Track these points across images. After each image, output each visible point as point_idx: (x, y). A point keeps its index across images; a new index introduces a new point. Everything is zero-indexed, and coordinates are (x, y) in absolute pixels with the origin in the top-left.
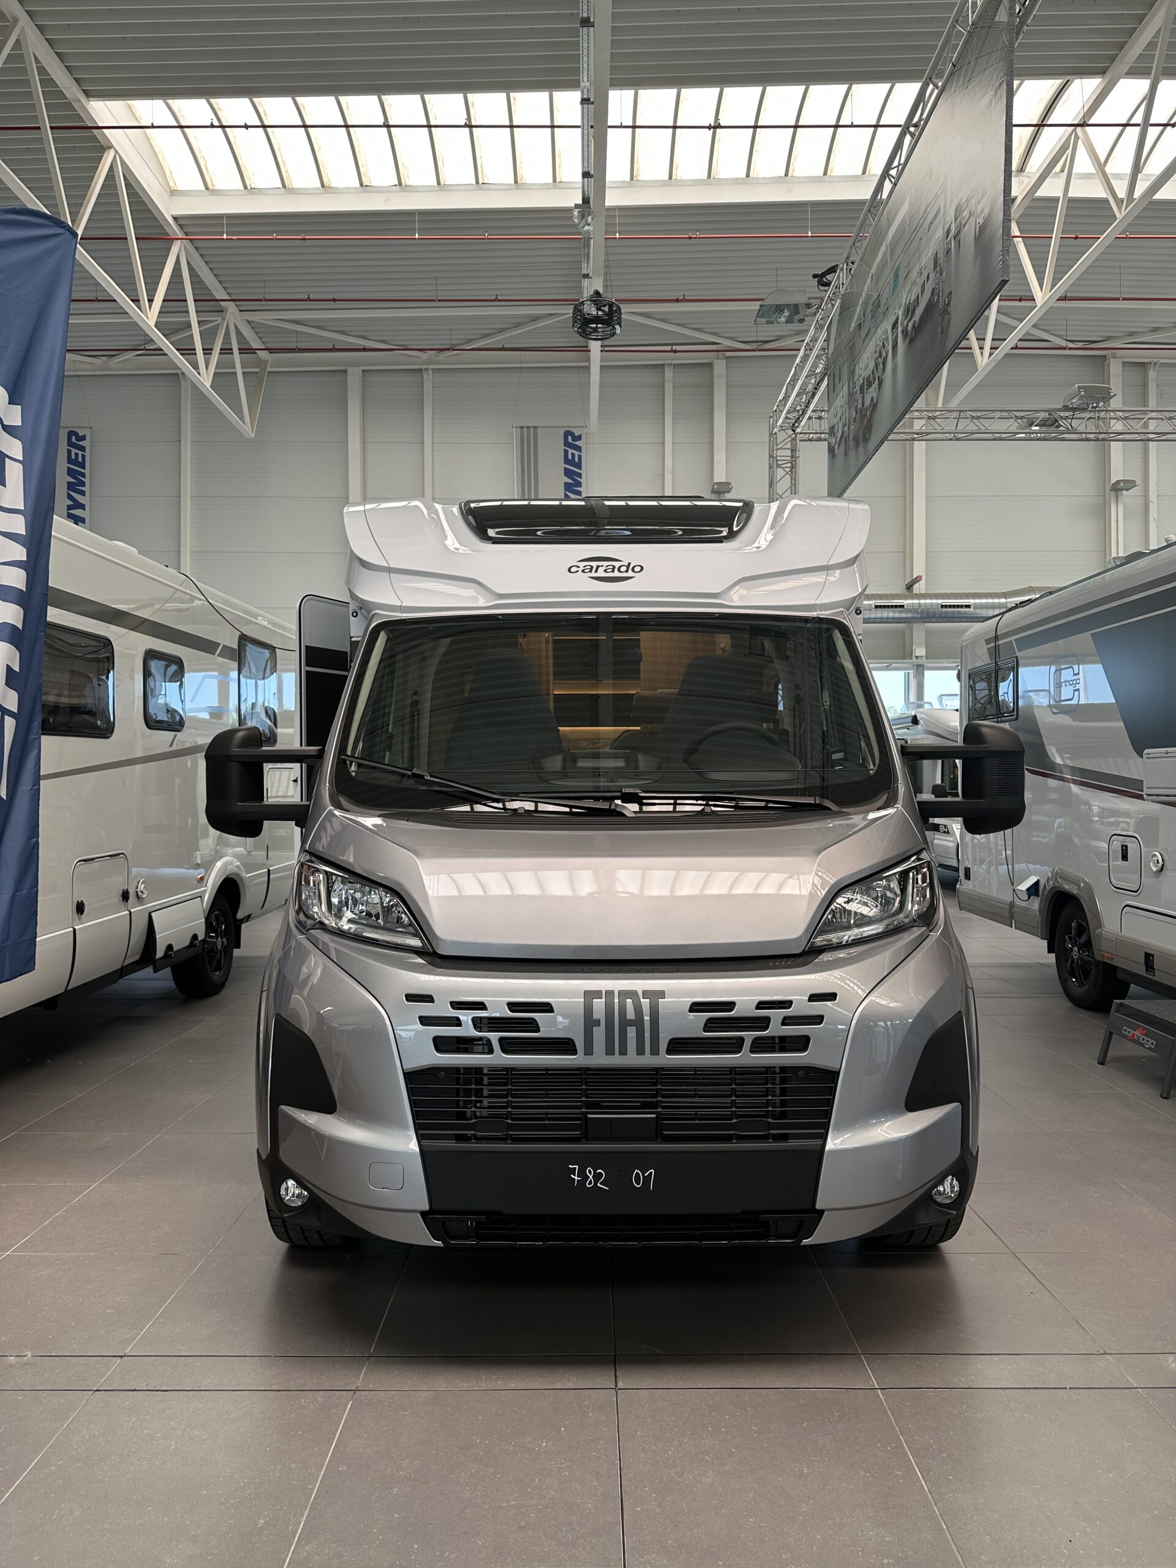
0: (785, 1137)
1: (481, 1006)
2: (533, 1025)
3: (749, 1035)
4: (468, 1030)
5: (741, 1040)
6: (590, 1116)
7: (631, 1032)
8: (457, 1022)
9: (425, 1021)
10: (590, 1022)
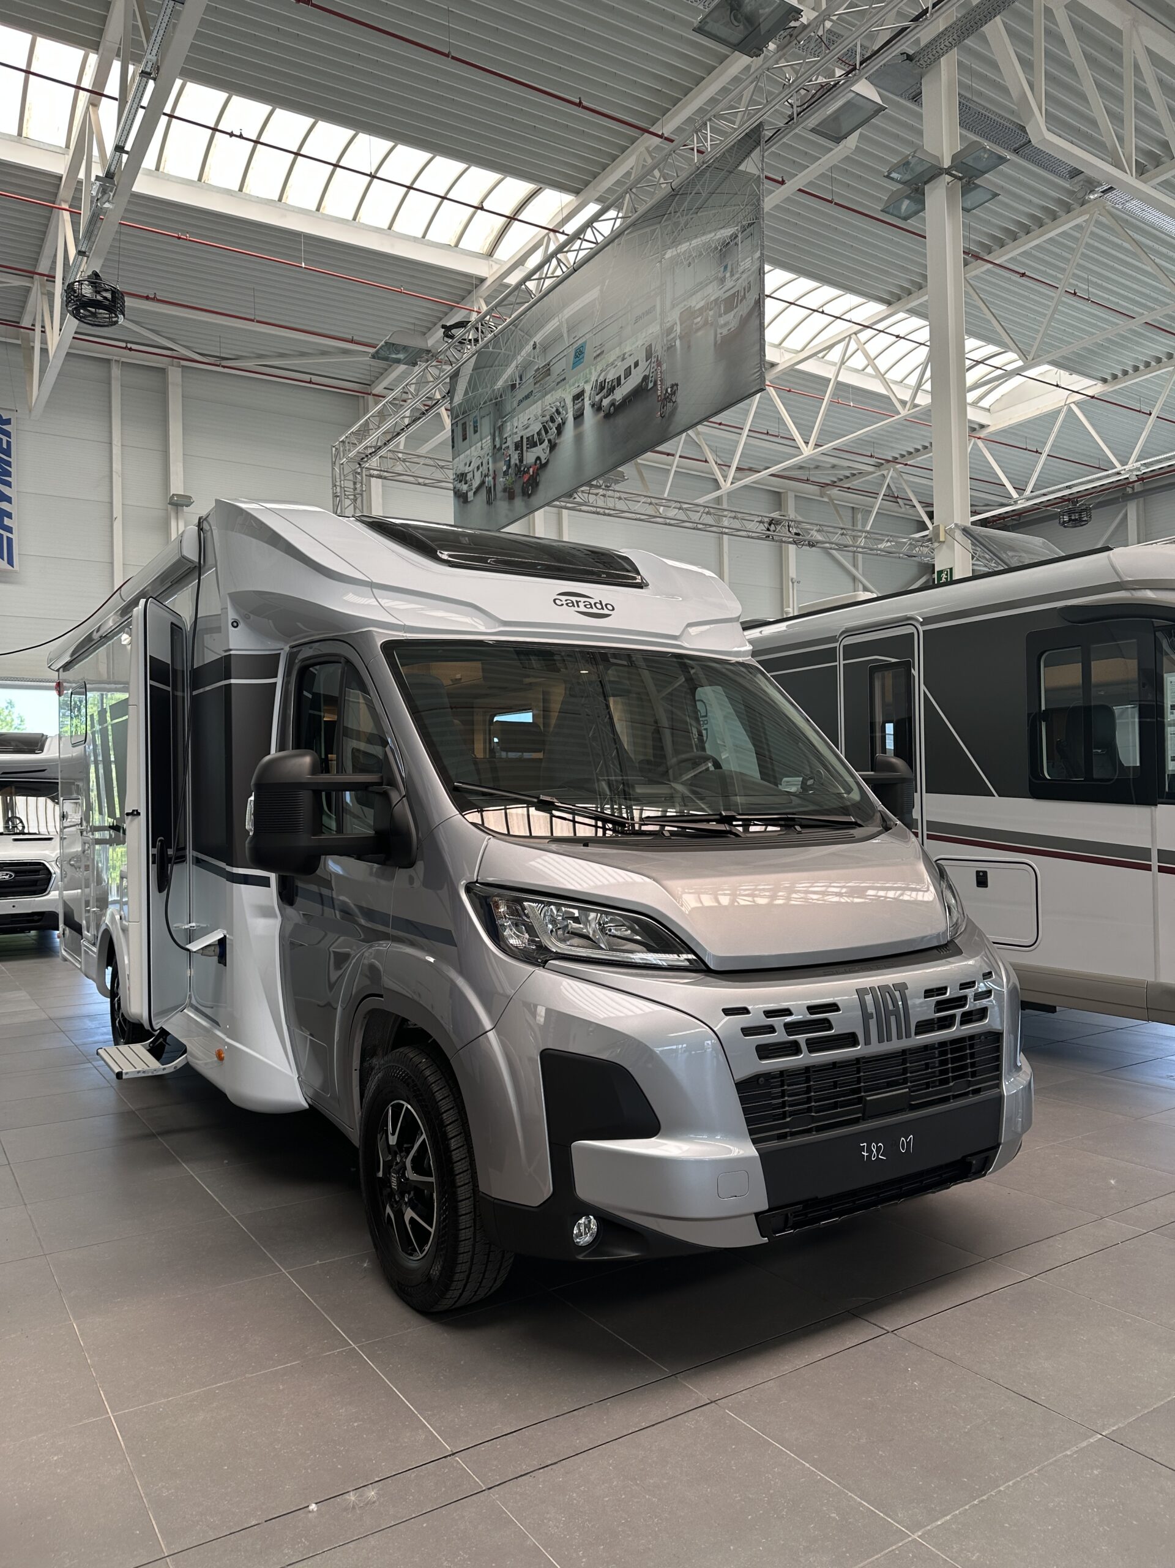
0: (977, 1092)
1: (787, 1012)
2: (827, 1024)
3: (958, 1012)
4: (780, 1036)
5: (953, 1016)
6: (868, 1098)
7: (893, 1019)
8: (771, 1029)
9: (747, 1031)
10: (866, 1017)
